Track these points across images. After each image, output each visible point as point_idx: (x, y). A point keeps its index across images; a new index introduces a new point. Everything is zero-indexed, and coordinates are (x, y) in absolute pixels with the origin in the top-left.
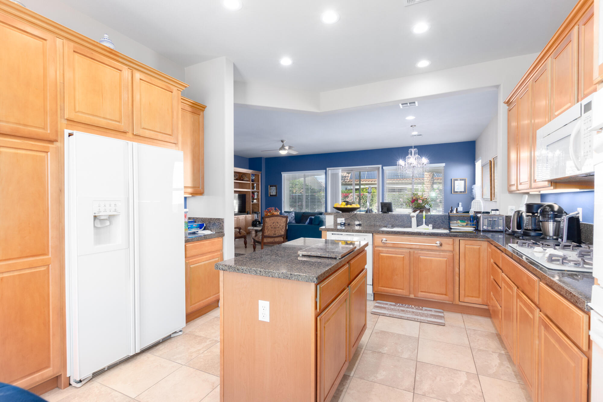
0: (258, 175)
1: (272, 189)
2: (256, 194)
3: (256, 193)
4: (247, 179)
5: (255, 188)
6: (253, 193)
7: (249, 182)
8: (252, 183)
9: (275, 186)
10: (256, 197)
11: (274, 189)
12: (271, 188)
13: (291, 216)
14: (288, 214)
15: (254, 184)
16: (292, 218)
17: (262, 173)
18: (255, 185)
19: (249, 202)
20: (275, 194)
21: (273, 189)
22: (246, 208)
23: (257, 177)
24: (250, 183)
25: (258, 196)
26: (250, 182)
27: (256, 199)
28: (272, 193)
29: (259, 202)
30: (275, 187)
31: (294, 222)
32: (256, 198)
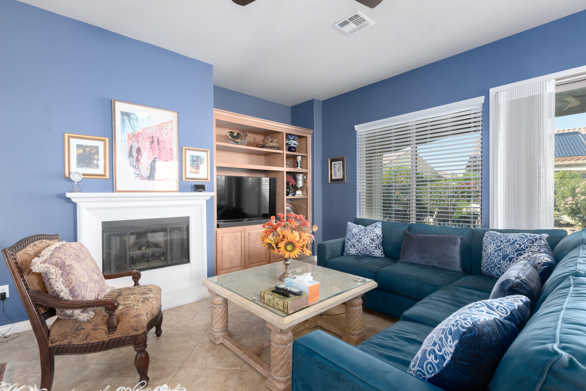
0: (306, 137)
1: (334, 167)
2: (300, 177)
3: (301, 175)
4: (275, 144)
5: (299, 165)
6: (293, 175)
7: (281, 152)
8: (286, 154)
9: (342, 160)
10: (300, 184)
11: (339, 165)
12: (333, 163)
13: (372, 235)
14: (363, 227)
15: (296, 156)
16: (373, 240)
17: (313, 132)
18: (299, 159)
19: (281, 194)
20: (341, 177)
21: (337, 166)
22: (277, 208)
23: (304, 143)
24: (283, 153)
25: (305, 181)
26: (283, 150)
27: (301, 189)
28: (335, 175)
29: (307, 195)
30: (341, 162)
31: (378, 253)
32: (301, 186)
